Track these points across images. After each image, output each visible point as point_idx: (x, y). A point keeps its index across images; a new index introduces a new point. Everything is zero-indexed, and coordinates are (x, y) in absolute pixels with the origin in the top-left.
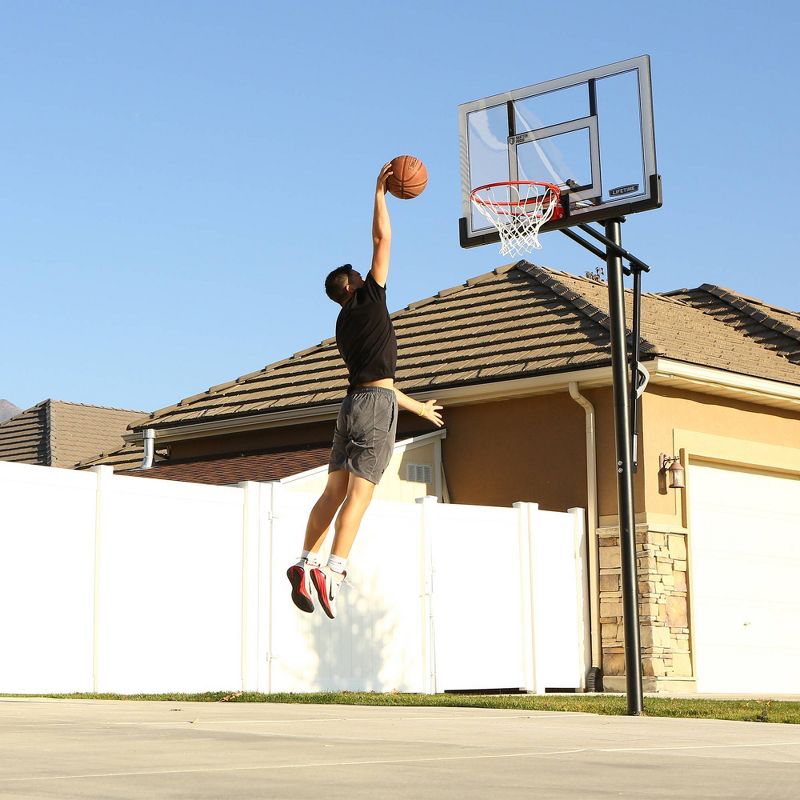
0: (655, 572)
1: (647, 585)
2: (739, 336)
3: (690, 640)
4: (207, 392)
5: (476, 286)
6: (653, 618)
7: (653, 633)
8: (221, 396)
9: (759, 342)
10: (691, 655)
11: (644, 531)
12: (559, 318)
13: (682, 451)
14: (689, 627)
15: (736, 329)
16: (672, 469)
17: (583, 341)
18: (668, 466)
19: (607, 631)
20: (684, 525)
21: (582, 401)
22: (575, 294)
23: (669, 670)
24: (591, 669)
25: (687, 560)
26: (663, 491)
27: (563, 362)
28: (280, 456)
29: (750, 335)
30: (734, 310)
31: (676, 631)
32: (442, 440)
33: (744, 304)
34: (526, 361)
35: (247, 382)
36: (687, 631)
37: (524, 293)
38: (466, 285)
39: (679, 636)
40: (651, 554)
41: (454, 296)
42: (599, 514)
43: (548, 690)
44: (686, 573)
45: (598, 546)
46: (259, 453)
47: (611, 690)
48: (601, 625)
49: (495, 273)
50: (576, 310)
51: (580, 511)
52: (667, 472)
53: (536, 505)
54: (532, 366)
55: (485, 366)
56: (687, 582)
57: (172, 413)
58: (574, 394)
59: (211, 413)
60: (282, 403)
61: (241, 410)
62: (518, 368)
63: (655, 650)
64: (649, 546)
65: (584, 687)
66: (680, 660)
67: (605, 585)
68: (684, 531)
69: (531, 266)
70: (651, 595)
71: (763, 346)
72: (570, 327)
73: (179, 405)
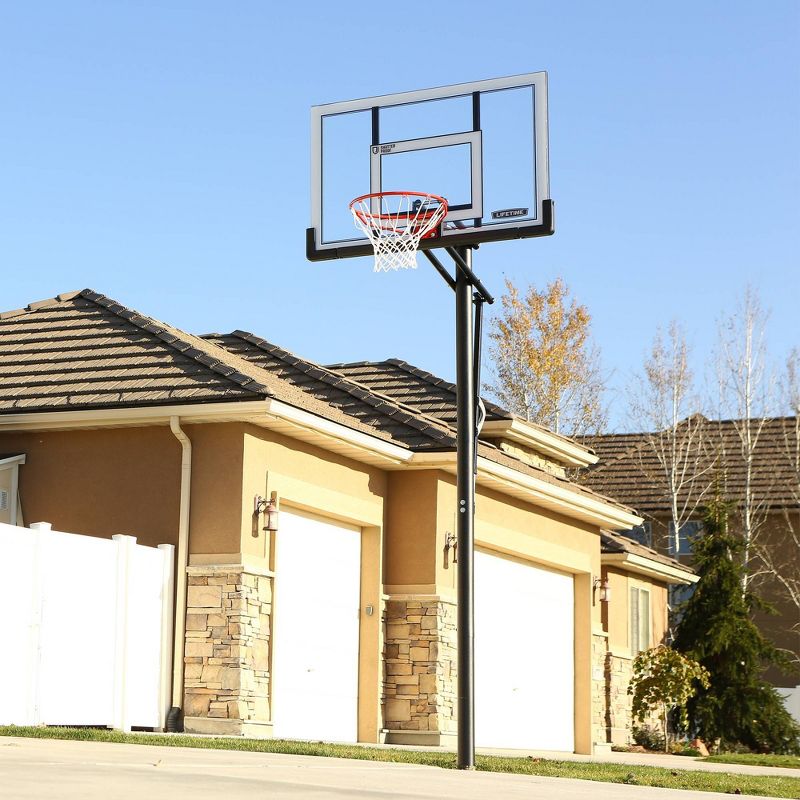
0: (245, 613)
1: (239, 627)
3: (269, 684)
5: (38, 311)
6: (242, 661)
7: (242, 675)
10: (269, 699)
11: (238, 572)
12: (144, 350)
13: (274, 494)
14: (269, 671)
16: (267, 512)
17: (179, 375)
18: (262, 508)
19: (191, 671)
20: (272, 568)
21: (181, 436)
22: (159, 328)
23: (252, 713)
24: (171, 709)
25: (271, 604)
26: (255, 534)
27: (163, 395)
29: (296, 384)
31: (259, 674)
32: (20, 466)
34: (121, 391)
36: (267, 675)
37: (97, 322)
38: (28, 309)
39: (261, 680)
40: (244, 596)
41: (16, 319)
42: (189, 552)
43: (134, 729)
44: (270, 617)
45: (187, 584)
47: (193, 731)
48: (184, 664)
49: (58, 299)
50: (163, 343)
51: (168, 548)
52: (261, 515)
53: (135, 539)
54: (127, 397)
55: (75, 394)
56: (271, 626)
58: (175, 429)
62: (114, 398)
63: (241, 692)
64: (242, 587)
65: (163, 727)
66: (261, 703)
67: (191, 624)
68: (271, 574)
70: (242, 637)
72: (162, 360)
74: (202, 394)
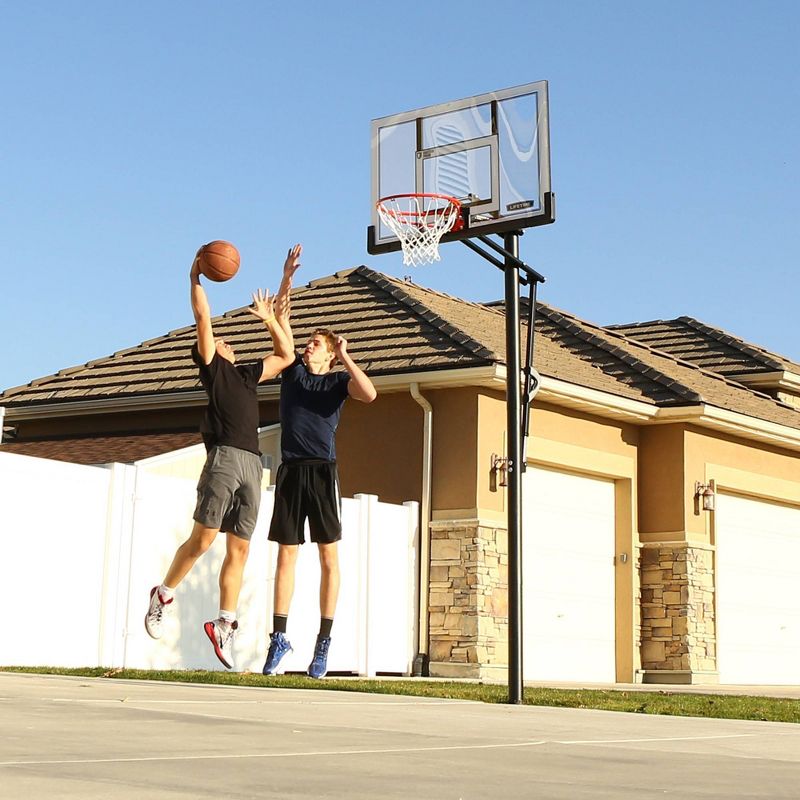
0: (483, 564)
1: (476, 577)
2: (556, 346)
4: (57, 375)
5: (318, 288)
6: (479, 609)
7: (479, 623)
8: (71, 379)
9: (575, 353)
11: (475, 526)
12: (400, 322)
15: (553, 340)
16: (502, 469)
17: (423, 344)
18: (499, 466)
19: (435, 620)
21: (421, 401)
22: (415, 301)
23: (491, 657)
24: (418, 654)
26: (493, 489)
27: (405, 363)
28: (129, 439)
29: (566, 346)
30: (551, 322)
31: (500, 621)
33: (560, 317)
34: (370, 361)
35: (96, 367)
37: (365, 297)
38: (309, 286)
40: (480, 548)
41: (297, 296)
42: (432, 509)
43: (378, 674)
45: (430, 538)
46: (108, 435)
47: (436, 676)
48: (429, 613)
49: (336, 276)
50: (416, 315)
51: (415, 504)
52: (498, 472)
53: (376, 497)
54: (375, 366)
57: (22, 393)
58: (415, 394)
59: (61, 395)
60: (131, 389)
61: (91, 393)
63: (480, 638)
64: (479, 540)
65: (411, 671)
66: (501, 648)
67: (435, 575)
69: (371, 271)
70: (479, 586)
71: (579, 357)
72: (410, 331)
73: (29, 385)
74: (440, 361)
